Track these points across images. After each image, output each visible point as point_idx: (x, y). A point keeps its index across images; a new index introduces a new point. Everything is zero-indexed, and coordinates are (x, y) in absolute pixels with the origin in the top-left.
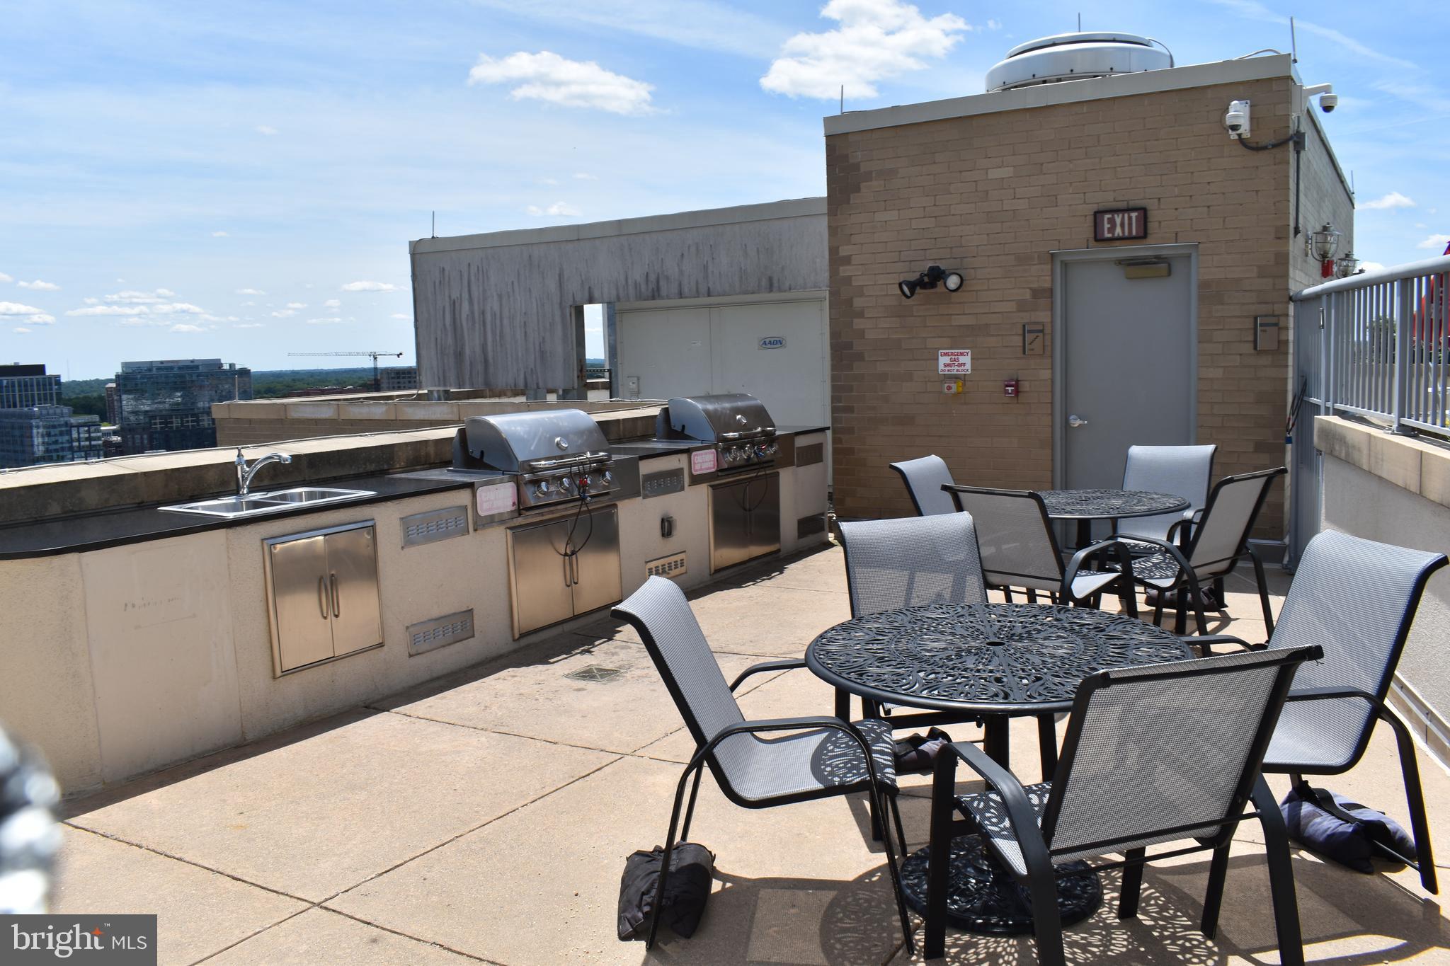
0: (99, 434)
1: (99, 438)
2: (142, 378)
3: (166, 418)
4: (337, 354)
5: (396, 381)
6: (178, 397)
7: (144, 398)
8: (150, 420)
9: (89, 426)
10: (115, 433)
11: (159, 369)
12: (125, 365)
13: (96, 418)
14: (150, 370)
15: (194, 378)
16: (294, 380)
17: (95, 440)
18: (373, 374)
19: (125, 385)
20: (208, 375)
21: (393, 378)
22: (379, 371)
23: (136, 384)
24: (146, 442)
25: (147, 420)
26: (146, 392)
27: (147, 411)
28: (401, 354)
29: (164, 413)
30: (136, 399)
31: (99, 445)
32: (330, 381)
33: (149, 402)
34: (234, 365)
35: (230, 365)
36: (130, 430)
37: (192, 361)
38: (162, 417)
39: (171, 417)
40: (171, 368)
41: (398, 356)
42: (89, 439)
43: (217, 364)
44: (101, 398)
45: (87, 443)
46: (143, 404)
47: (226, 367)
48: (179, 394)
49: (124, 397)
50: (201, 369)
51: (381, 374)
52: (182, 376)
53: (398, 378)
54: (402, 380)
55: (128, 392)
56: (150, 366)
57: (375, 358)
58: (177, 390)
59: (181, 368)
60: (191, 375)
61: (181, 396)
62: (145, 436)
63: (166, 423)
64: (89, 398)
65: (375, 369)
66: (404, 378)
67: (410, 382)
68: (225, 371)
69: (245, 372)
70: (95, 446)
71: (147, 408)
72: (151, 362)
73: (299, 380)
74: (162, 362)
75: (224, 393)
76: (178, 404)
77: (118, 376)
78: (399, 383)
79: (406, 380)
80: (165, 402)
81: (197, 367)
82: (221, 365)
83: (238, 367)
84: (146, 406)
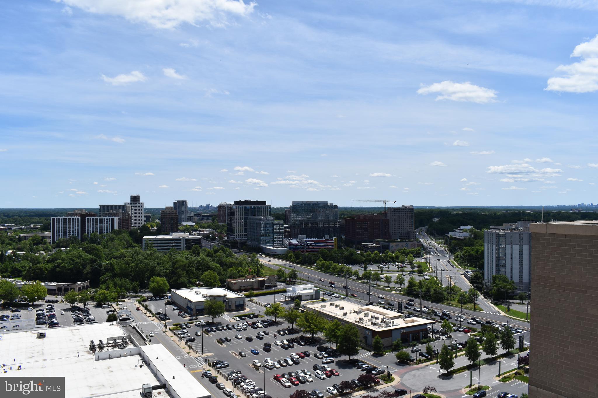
0: (283, 228)
1: (282, 229)
2: (299, 208)
3: (306, 223)
4: (370, 201)
5: (394, 212)
6: (311, 215)
7: (299, 215)
8: (301, 223)
9: (280, 225)
10: (288, 227)
11: (305, 204)
12: (294, 202)
13: (282, 222)
14: (302, 204)
15: (318, 208)
16: (352, 211)
17: (281, 230)
18: (384, 210)
19: (293, 210)
20: (322, 207)
21: (393, 211)
22: (387, 209)
23: (297, 210)
24: (299, 232)
25: (300, 223)
26: (300, 213)
27: (300, 220)
28: (396, 202)
29: (306, 221)
30: (296, 215)
31: (283, 232)
32: (366, 212)
33: (301, 217)
34: (332, 204)
35: (331, 204)
36: (293, 227)
37: (317, 202)
38: (305, 222)
39: (308, 223)
40: (310, 204)
41: (395, 202)
42: (279, 229)
43: (326, 203)
44: (283, 214)
45: (279, 231)
46: (299, 217)
47: (329, 205)
48: (311, 214)
49: (292, 214)
50: (320, 205)
51: (388, 209)
52: (313, 207)
53: (395, 211)
54: (396, 212)
55: (294, 213)
56: (302, 203)
57: (385, 203)
58: (311, 212)
59: (313, 204)
60: (316, 207)
61: (312, 215)
62: (298, 230)
63: (306, 225)
64: (279, 214)
65: (385, 208)
66: (397, 211)
67: (399, 213)
68: (329, 206)
69: (336, 207)
70: (281, 232)
71: (300, 219)
72: (303, 202)
73: (353, 211)
74: (306, 202)
75: (328, 215)
76: (311, 218)
77: (291, 206)
78: (395, 213)
79: (398, 212)
80: (306, 217)
81: (319, 204)
82: (328, 204)
83: (334, 205)
84: (299, 218)
